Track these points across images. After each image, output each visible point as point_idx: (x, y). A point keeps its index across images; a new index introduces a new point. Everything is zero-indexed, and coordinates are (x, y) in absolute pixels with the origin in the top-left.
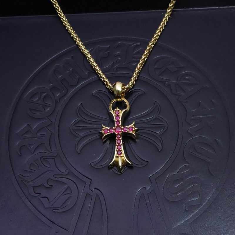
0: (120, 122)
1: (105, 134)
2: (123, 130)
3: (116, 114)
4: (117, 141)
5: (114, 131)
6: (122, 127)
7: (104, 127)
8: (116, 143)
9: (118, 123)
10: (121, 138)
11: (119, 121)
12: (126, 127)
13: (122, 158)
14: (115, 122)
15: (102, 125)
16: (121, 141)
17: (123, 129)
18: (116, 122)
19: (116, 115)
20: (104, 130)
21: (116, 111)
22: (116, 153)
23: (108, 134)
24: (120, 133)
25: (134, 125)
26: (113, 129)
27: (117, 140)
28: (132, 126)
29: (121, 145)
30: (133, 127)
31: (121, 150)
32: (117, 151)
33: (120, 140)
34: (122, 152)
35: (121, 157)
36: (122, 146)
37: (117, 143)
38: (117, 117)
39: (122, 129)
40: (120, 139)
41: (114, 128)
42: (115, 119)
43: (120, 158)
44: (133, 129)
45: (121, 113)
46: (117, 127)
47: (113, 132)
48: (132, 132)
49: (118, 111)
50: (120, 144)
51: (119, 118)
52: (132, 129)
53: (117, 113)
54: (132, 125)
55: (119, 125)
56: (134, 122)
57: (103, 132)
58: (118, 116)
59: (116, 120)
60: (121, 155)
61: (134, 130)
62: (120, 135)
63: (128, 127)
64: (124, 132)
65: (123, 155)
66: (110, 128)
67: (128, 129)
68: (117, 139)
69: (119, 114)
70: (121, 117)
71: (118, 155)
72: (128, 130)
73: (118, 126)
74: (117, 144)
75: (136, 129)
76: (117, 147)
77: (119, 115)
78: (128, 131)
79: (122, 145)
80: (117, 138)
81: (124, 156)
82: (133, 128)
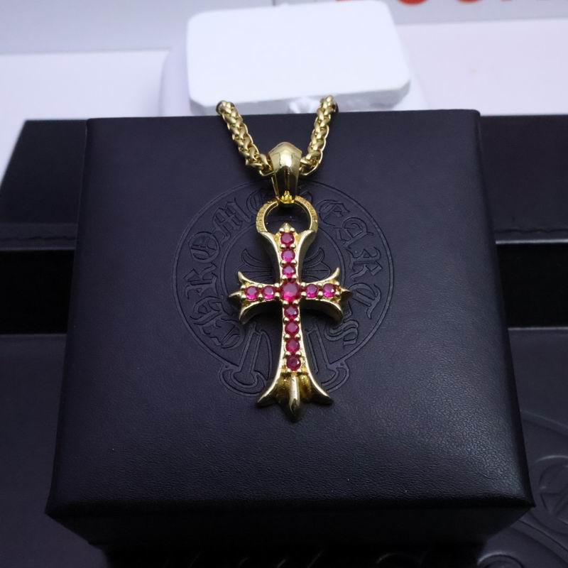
0: (297, 268)
1: (249, 303)
2: (304, 294)
3: (283, 242)
4: (286, 328)
5: (277, 295)
6: (303, 284)
7: (244, 282)
8: (284, 332)
9: (289, 270)
10: (299, 316)
11: (293, 266)
12: (315, 283)
13: (300, 380)
14: (281, 269)
15: (240, 274)
16: (300, 325)
17: (305, 289)
18: (285, 266)
19: (284, 246)
20: (245, 291)
21: (283, 233)
22: (282, 362)
23: (258, 302)
24: (296, 302)
25: (337, 279)
26: (275, 290)
27: (286, 322)
28: (332, 283)
29: (299, 339)
30: (337, 283)
31: (298, 353)
32: (286, 357)
33: (296, 323)
34: (301, 359)
35: (299, 374)
36: (301, 343)
37: (287, 332)
38: (288, 253)
39: (301, 289)
40: (297, 319)
41: (277, 285)
42: (280, 260)
43: (294, 378)
44: (335, 291)
45: (299, 241)
46: (286, 282)
47: (277, 298)
48: (332, 300)
49: (291, 233)
50: (297, 336)
51: (294, 256)
52: (333, 291)
53: (287, 242)
54: (330, 279)
55: (294, 276)
56: (338, 270)
57: (244, 296)
58: (288, 248)
59: (284, 262)
60: (299, 370)
61: (337, 293)
62: (295, 306)
63: (321, 283)
64: (307, 299)
65: (304, 370)
66: (265, 285)
67: (321, 289)
68: (287, 319)
69: (292, 242)
70: (297, 252)
71: (289, 370)
72: (320, 293)
73: (290, 280)
74: (288, 336)
75: (343, 290)
76: (287, 346)
77: (292, 245)
78: (321, 297)
79: (302, 339)
80: (288, 316)
81: (307, 374)
82: (335, 287)
